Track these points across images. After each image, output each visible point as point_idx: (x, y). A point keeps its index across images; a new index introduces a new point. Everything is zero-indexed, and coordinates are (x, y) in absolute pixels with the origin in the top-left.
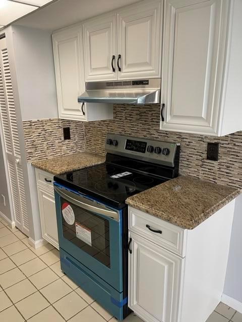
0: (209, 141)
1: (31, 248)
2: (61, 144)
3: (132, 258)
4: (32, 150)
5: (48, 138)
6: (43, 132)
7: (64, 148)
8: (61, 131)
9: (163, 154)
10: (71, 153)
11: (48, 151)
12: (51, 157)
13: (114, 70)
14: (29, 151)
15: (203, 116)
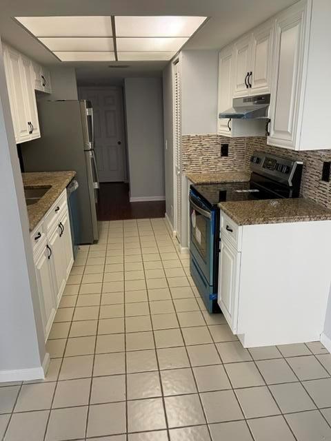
0: (325, 160)
1: (179, 253)
2: (216, 160)
3: (221, 254)
4: (188, 163)
5: (204, 153)
6: (200, 147)
7: (220, 164)
8: (219, 147)
9: (277, 169)
10: (227, 171)
11: (204, 166)
12: (206, 172)
13: (247, 87)
14: (185, 163)
15: (289, 131)
